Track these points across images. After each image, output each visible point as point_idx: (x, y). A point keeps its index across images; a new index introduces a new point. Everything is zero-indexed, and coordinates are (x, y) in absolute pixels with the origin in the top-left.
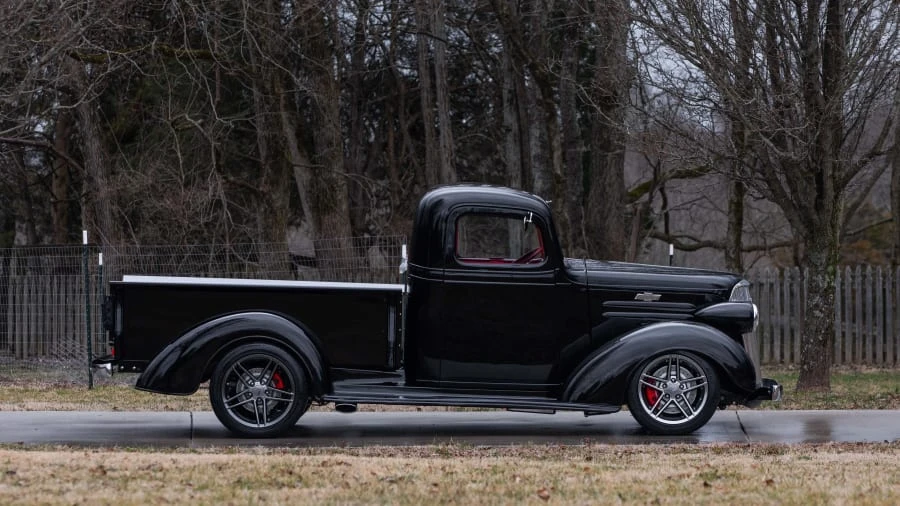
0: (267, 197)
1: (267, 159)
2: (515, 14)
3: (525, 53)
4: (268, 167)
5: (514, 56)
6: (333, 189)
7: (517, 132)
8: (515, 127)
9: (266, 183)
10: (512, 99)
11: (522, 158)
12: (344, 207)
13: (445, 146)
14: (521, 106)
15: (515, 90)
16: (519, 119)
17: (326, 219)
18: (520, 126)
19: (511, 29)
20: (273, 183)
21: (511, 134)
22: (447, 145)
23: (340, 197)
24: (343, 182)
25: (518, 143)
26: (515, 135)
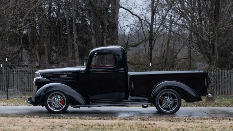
0: (31, 50)
1: (31, 41)
2: (95, 5)
3: (98, 15)
4: (31, 43)
5: (95, 16)
6: (44, 49)
7: (95, 35)
8: (95, 34)
9: (31, 47)
10: (94, 27)
11: (96, 41)
12: (47, 53)
13: (75, 38)
14: (96, 28)
15: (95, 24)
16: (95, 32)
17: (42, 56)
18: (96, 33)
19: (94, 9)
20: (32, 47)
21: (94, 35)
22: (76, 38)
23: (46, 51)
24: (47, 47)
25: (95, 38)
26: (94, 36)
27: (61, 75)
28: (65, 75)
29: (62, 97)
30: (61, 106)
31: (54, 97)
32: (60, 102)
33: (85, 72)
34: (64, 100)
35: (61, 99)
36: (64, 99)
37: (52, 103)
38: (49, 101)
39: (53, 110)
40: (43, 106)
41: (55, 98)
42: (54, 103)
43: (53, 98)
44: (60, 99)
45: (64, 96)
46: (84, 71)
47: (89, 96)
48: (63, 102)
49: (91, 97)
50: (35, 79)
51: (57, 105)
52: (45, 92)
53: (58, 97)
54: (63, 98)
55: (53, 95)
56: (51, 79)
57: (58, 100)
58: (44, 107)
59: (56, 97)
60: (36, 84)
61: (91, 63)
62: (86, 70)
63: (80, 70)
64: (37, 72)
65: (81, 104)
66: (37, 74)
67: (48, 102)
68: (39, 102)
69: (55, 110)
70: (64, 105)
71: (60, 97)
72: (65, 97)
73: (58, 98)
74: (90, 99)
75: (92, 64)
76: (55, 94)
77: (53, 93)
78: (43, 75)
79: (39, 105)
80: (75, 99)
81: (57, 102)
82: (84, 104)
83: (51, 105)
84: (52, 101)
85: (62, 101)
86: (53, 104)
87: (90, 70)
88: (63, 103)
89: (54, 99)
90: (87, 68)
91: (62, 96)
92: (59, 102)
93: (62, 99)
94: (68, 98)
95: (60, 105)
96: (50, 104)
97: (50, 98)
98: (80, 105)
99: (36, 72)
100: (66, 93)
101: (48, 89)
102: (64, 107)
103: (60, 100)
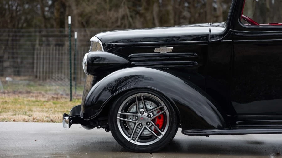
27: (159, 45)
28: (168, 45)
29: (158, 106)
30: (156, 131)
31: (135, 107)
32: (154, 120)
33: (222, 39)
34: (164, 115)
35: (155, 113)
36: (165, 112)
37: (130, 124)
38: (124, 116)
39: (132, 142)
40: (107, 130)
41: (139, 109)
42: (135, 123)
43: (134, 109)
44: (152, 112)
45: (163, 104)
46: (220, 35)
47: (234, 104)
48: (160, 121)
49: (241, 108)
50: (86, 57)
51: (145, 128)
52: (113, 92)
53: (149, 107)
54: (162, 109)
55: (133, 102)
56: (131, 57)
57: (146, 114)
58: (110, 133)
59: (141, 106)
60: (89, 71)
61: (240, 14)
62: (226, 32)
63: (210, 32)
64: (94, 39)
65: (212, 127)
66: (93, 42)
67: (121, 120)
68: (97, 119)
69: (137, 143)
70: (163, 128)
71: (152, 108)
72: (166, 108)
73: (147, 110)
74: (238, 111)
75: (244, 18)
76: (139, 99)
77: (134, 96)
78: (109, 46)
79: (98, 128)
80: (195, 113)
81: (145, 120)
82: (219, 127)
83: (126, 129)
84: (131, 117)
85: (159, 117)
86: (133, 125)
87: (238, 33)
88: (161, 124)
89: (137, 112)
90: (228, 27)
91: (158, 104)
92: (149, 120)
93: (158, 112)
94: (176, 111)
95: (153, 128)
96: (124, 124)
97: (126, 109)
98: (209, 131)
99: (91, 37)
100: (169, 95)
101: (123, 84)
102: (164, 133)
103: (154, 115)
